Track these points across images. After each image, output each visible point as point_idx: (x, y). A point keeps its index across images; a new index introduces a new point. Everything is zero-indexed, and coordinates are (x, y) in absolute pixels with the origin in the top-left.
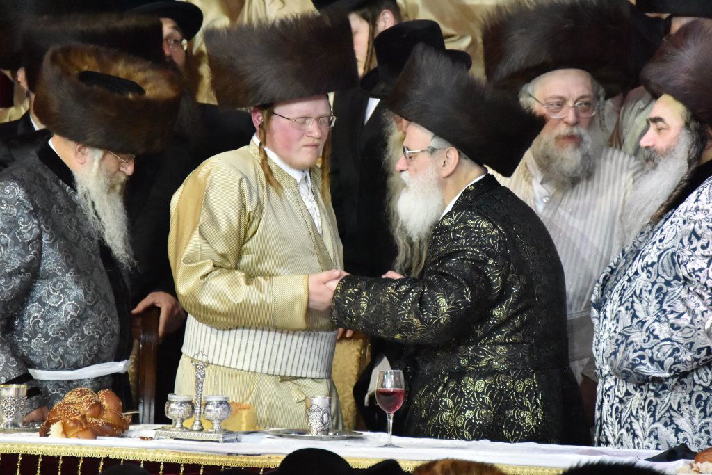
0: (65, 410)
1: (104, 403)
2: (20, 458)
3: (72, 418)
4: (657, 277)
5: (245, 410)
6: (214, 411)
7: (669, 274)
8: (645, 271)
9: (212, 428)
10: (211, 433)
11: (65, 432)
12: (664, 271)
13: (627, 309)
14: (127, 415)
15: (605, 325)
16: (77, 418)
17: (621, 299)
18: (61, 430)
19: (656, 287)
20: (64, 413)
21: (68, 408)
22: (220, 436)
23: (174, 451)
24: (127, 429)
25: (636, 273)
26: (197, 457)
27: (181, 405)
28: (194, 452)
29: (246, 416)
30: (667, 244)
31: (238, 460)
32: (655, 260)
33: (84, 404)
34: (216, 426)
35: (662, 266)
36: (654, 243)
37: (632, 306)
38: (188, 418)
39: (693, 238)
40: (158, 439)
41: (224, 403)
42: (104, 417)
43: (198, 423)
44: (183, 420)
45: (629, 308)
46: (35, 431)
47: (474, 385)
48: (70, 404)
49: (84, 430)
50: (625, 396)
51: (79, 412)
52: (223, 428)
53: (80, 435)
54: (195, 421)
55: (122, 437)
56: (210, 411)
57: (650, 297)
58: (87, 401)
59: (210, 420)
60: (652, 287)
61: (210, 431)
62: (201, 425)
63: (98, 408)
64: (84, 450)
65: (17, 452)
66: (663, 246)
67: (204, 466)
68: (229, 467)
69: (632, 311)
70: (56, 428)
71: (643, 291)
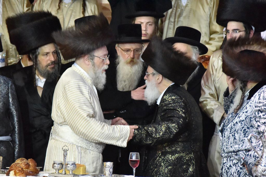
0: (16, 166)
1: (30, 164)
3: (18, 169)
4: (244, 125)
5: (82, 167)
6: (70, 167)
7: (249, 125)
8: (240, 123)
9: (69, 173)
10: (69, 175)
12: (247, 123)
13: (232, 135)
14: (38, 168)
15: (225, 140)
16: (20, 169)
17: (230, 131)
18: (14, 173)
19: (244, 129)
21: (17, 165)
22: (72, 176)
24: (38, 173)
25: (237, 123)
27: (58, 165)
29: (82, 169)
30: (248, 114)
32: (244, 119)
33: (23, 164)
34: (71, 173)
35: (247, 122)
36: (244, 113)
37: (234, 135)
38: (61, 169)
39: (259, 112)
41: (74, 164)
42: (30, 168)
43: (64, 171)
44: (59, 170)
45: (233, 135)
46: (5, 173)
47: (171, 157)
48: (17, 164)
49: (22, 173)
50: (229, 167)
51: (21, 167)
52: (73, 173)
53: (21, 175)
54: (63, 170)
55: (37, 176)
56: (69, 167)
57: (241, 132)
58: (24, 163)
59: (69, 170)
60: (242, 129)
61: (69, 174)
62: (65, 172)
63: (28, 166)
66: (247, 114)
69: (234, 136)
70: (12, 173)
71: (239, 130)
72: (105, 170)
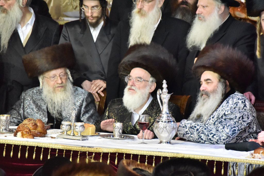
0: (23, 127)
1: (38, 124)
2: (6, 145)
3: (25, 131)
5: (91, 127)
6: (79, 129)
9: (78, 135)
10: (77, 137)
11: (23, 136)
16: (27, 130)
18: (21, 135)
20: (23, 128)
21: (24, 126)
22: (80, 138)
23: (62, 145)
24: (46, 133)
26: (71, 147)
27: (66, 126)
28: (69, 145)
29: (91, 129)
31: (85, 149)
33: (30, 125)
34: (79, 134)
38: (69, 131)
40: (58, 138)
41: (83, 126)
42: (38, 129)
43: (72, 133)
44: (67, 131)
48: (25, 124)
49: (30, 135)
51: (28, 128)
52: (82, 135)
53: (28, 137)
55: (45, 137)
56: (77, 129)
58: (31, 124)
59: (77, 132)
61: (77, 136)
62: (74, 133)
63: (35, 126)
64: (29, 143)
65: (4, 143)
66: (214, 119)
67: (73, 151)
68: (82, 151)
70: (19, 134)
72: (114, 131)
